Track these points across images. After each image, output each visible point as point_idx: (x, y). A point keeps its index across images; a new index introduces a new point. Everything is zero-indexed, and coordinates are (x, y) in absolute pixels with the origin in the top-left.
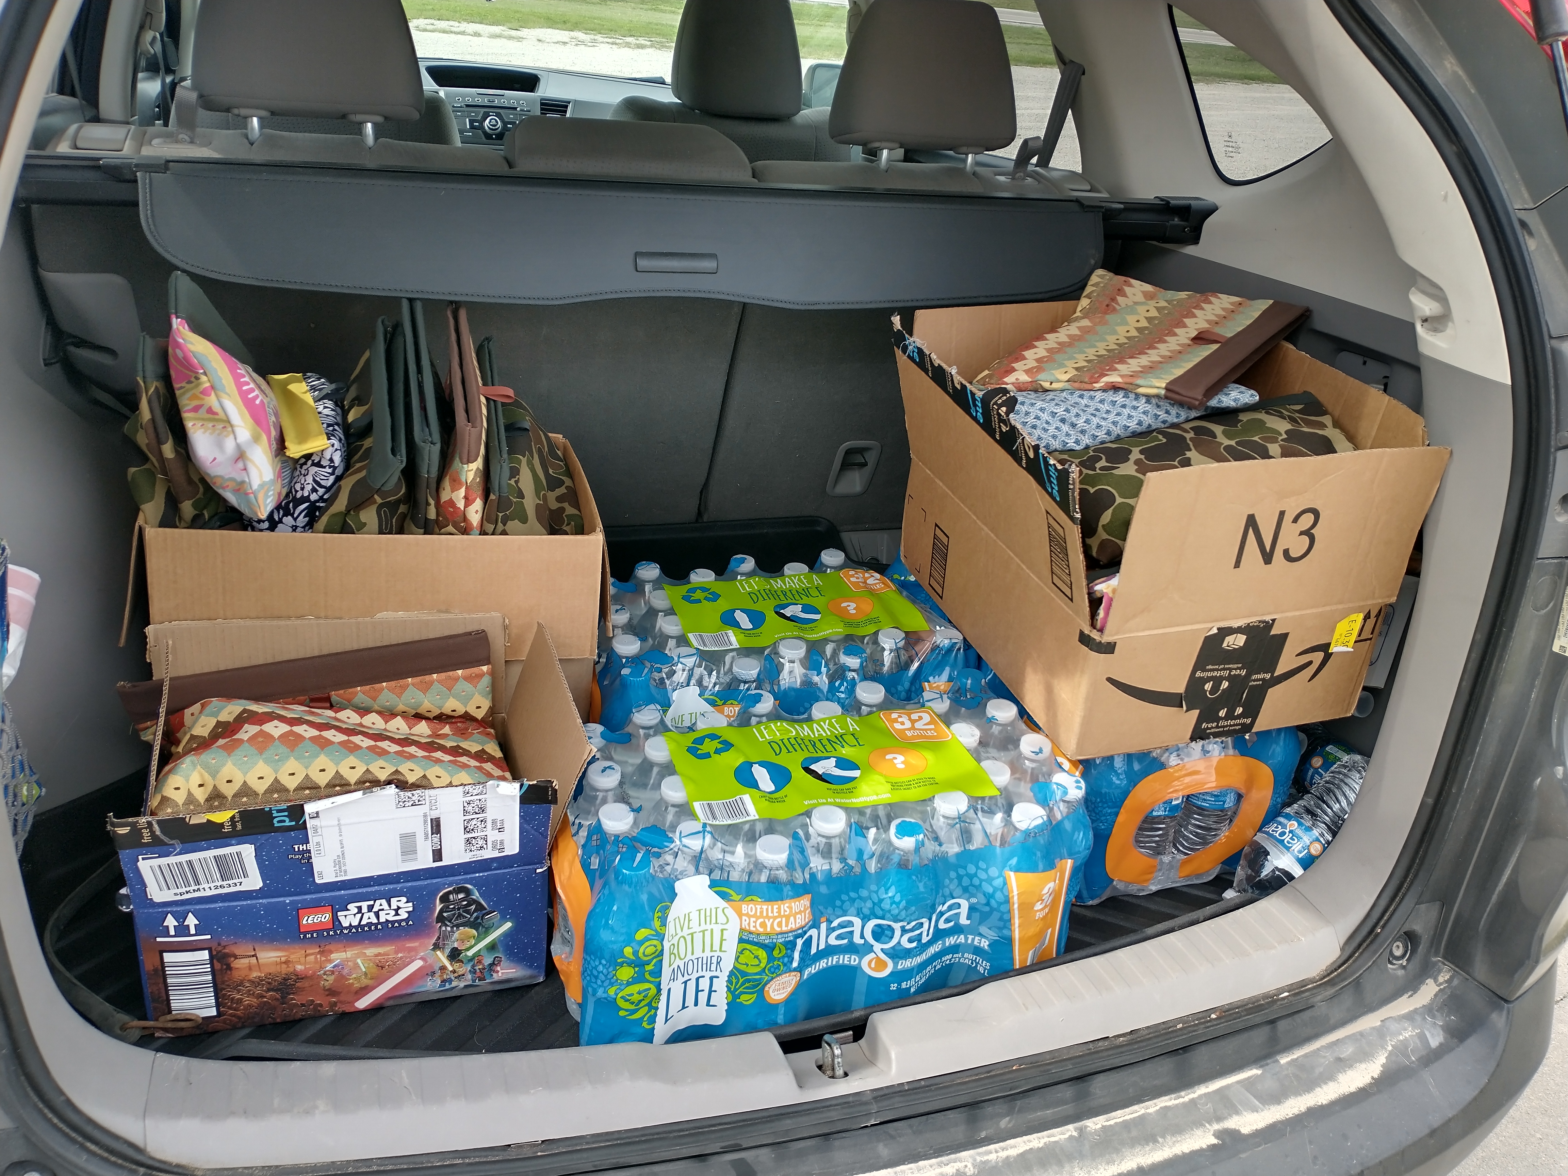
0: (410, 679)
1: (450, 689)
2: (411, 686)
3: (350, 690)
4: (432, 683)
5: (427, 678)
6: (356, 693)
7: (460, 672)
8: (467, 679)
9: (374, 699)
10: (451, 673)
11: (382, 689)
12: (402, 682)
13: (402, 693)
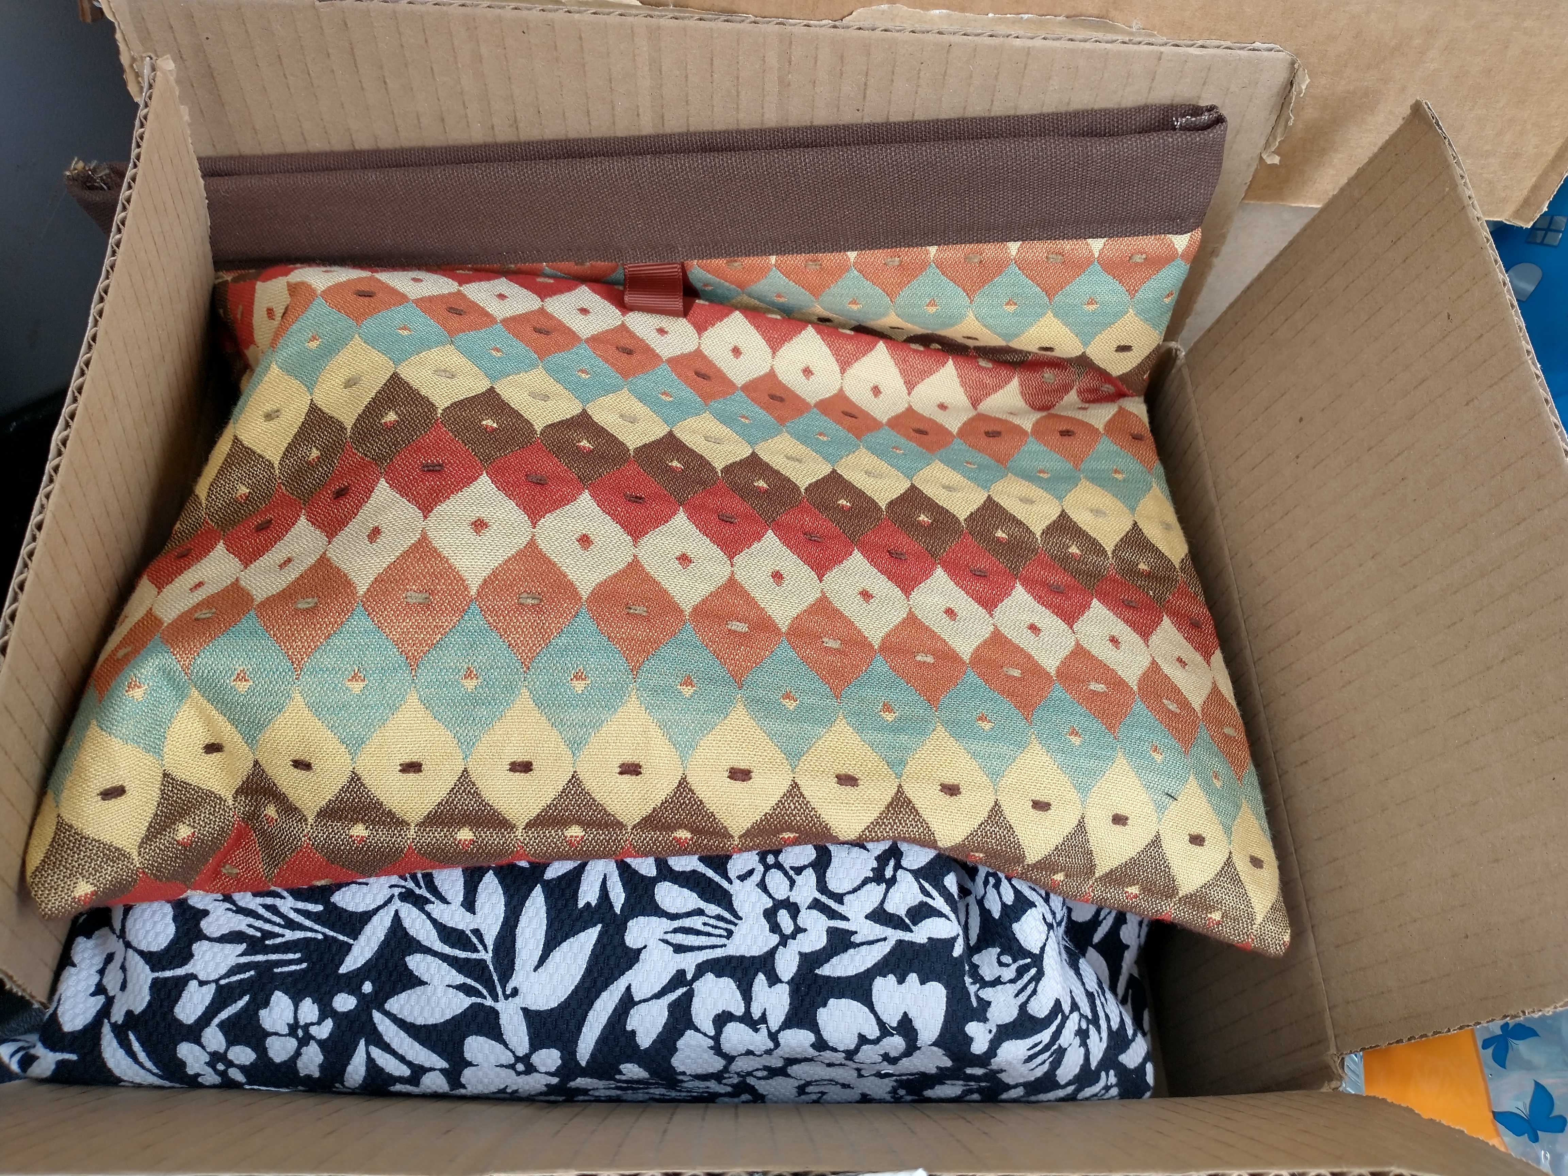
0: (933, 250)
1: (1050, 292)
2: (933, 270)
3: (747, 261)
4: (1000, 267)
5: (989, 250)
6: (764, 271)
7: (1097, 245)
8: (1112, 267)
9: (816, 291)
10: (1067, 245)
11: (843, 269)
12: (910, 254)
13: (901, 286)
